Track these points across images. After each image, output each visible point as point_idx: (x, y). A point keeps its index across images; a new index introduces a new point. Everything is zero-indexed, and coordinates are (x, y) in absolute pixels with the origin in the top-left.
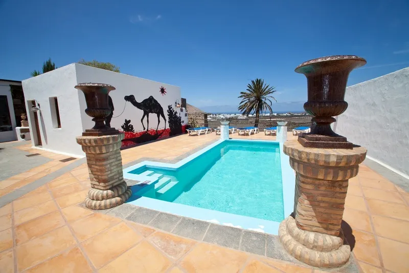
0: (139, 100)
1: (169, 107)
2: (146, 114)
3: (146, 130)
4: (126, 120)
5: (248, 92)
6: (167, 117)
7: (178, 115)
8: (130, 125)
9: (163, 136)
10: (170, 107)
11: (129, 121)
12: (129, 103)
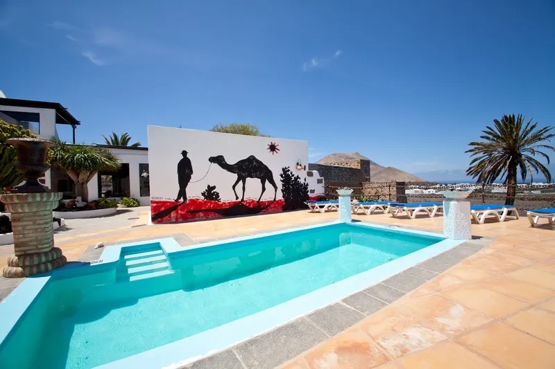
0: (231, 161)
1: (283, 170)
2: (242, 178)
3: (240, 200)
4: (209, 186)
5: (486, 141)
6: (279, 185)
7: (302, 181)
8: (214, 192)
9: (270, 210)
10: (285, 170)
11: (214, 187)
12: (216, 166)
